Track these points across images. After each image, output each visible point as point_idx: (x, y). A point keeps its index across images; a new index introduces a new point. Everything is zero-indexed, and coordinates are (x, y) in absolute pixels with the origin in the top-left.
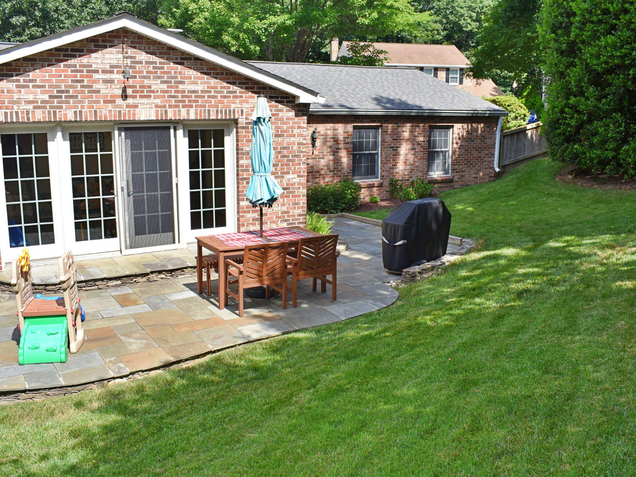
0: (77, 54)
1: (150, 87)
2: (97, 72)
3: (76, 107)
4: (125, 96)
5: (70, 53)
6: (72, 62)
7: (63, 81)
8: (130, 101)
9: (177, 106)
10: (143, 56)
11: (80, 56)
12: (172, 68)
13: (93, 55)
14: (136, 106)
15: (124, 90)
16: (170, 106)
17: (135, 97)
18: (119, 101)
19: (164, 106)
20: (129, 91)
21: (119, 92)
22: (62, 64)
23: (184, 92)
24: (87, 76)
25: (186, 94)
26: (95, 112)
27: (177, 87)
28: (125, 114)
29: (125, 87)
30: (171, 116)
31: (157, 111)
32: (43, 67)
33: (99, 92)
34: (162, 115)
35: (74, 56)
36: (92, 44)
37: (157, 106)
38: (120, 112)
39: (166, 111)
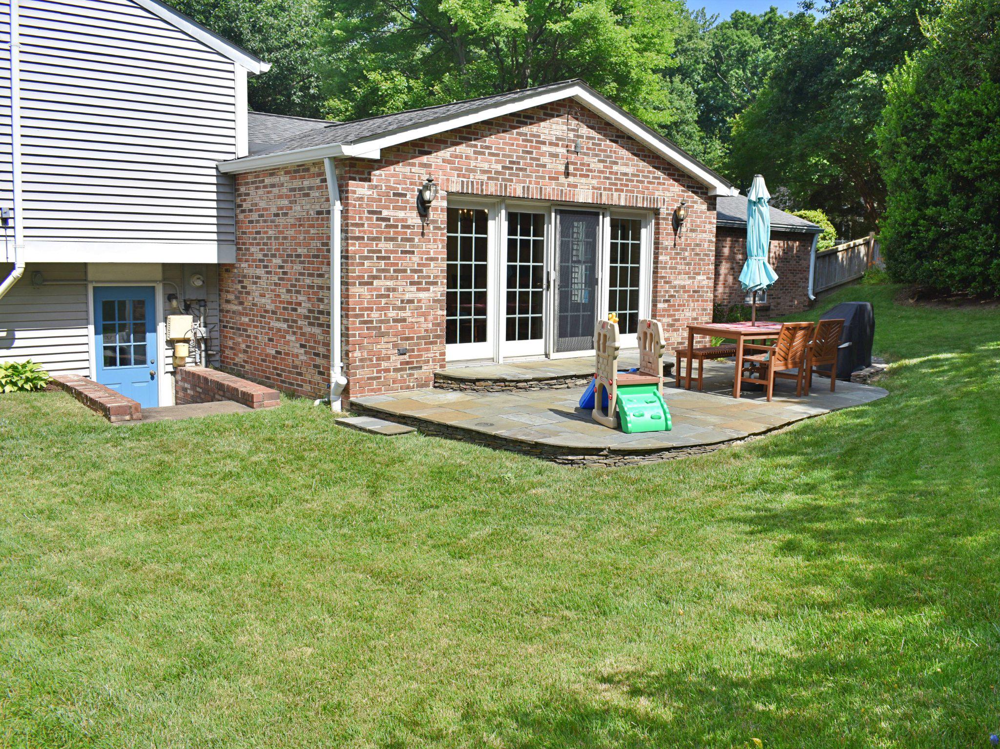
0: (529, 121)
1: (589, 165)
2: (544, 143)
3: (525, 182)
4: (567, 174)
5: (522, 119)
6: (524, 129)
7: (515, 151)
8: (571, 179)
9: (610, 190)
10: (584, 130)
11: (531, 124)
12: (608, 146)
13: (542, 124)
14: (576, 186)
15: (567, 168)
16: (605, 189)
17: (575, 175)
18: (562, 179)
19: (600, 189)
20: (571, 168)
21: (562, 168)
22: (515, 131)
23: (616, 173)
24: (536, 148)
25: (619, 176)
26: (541, 188)
27: (611, 168)
28: (566, 194)
29: (568, 163)
30: (605, 200)
31: (593, 193)
32: (499, 132)
33: (544, 166)
35: (525, 124)
36: (542, 112)
37: (594, 188)
38: (562, 191)
39: (601, 194)
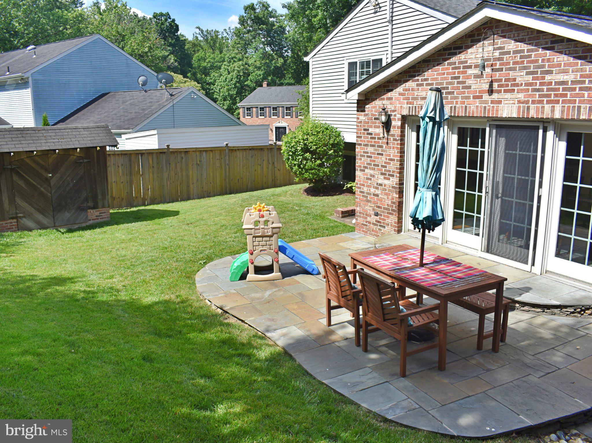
0: (458, 51)
1: (515, 80)
2: (470, 67)
3: (452, 103)
4: (491, 91)
5: (453, 51)
6: (454, 59)
7: (445, 79)
8: (495, 96)
9: (541, 102)
10: (511, 45)
11: (460, 53)
12: (540, 55)
13: (470, 51)
14: (500, 102)
15: (491, 86)
16: (533, 102)
17: (499, 92)
18: (486, 97)
19: (527, 102)
20: (495, 85)
21: (486, 87)
22: (446, 62)
23: (550, 83)
24: (463, 73)
25: (553, 86)
26: (466, 107)
27: (543, 78)
28: (489, 110)
29: (492, 82)
30: (532, 114)
31: (519, 107)
32: (434, 66)
33: (469, 87)
34: (523, 112)
35: (455, 54)
36: (469, 40)
37: (519, 102)
38: (485, 107)
39: (528, 108)
